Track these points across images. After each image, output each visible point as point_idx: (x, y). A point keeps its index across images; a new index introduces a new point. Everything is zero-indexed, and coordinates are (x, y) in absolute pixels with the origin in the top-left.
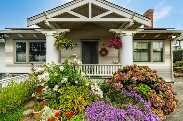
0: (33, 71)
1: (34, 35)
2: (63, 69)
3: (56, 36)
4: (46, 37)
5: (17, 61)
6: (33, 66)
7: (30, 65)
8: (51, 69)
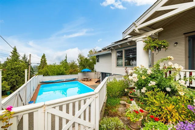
0: (127, 73)
1: (128, 43)
2: (151, 72)
3: (146, 40)
4: (136, 43)
5: (118, 65)
6: (127, 69)
7: (125, 68)
8: (140, 72)
